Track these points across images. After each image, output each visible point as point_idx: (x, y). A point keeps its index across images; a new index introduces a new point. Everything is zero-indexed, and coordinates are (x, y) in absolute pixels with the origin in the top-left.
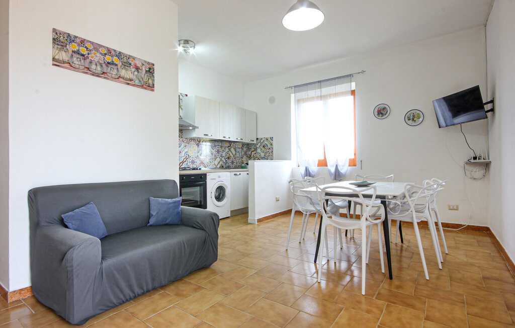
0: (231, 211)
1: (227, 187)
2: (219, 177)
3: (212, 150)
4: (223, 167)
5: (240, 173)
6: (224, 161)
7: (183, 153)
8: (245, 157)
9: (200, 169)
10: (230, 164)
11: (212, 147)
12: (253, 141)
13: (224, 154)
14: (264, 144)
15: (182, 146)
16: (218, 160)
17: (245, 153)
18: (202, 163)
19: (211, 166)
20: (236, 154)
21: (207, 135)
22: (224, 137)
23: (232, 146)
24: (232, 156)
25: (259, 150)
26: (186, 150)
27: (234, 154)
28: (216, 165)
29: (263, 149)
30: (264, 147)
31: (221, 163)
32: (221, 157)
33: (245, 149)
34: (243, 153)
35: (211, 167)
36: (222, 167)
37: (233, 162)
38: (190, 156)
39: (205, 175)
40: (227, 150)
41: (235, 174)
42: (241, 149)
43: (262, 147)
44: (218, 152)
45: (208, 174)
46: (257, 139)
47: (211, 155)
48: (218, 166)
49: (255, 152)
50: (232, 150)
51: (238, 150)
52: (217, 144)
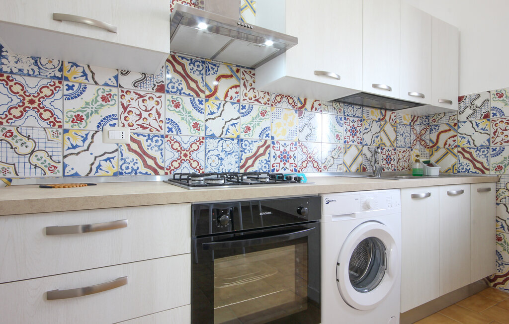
0: (402, 315)
1: (392, 240)
2: (367, 207)
3: (338, 127)
4: (364, 169)
5: (428, 190)
6: (369, 155)
7: (258, 130)
8: (418, 146)
9: (298, 180)
10: (382, 163)
11: (338, 121)
12: (451, 102)
13: (368, 138)
14: (485, 109)
15: (254, 113)
16: (353, 151)
17: (420, 138)
18: (310, 159)
19: (335, 166)
20: (396, 139)
21: (324, 74)
22: (375, 86)
23: (387, 118)
24: (388, 144)
25: (466, 128)
26: (265, 123)
27: (392, 139)
28: (348, 164)
29: (483, 124)
30: (487, 116)
31: (360, 159)
32: (360, 146)
33: (418, 128)
34: (413, 137)
35: (334, 169)
36: (362, 171)
37: (388, 160)
38: (276, 138)
39: (316, 201)
40: (376, 128)
41: (414, 197)
42: (408, 128)
43: (476, 119)
44: (354, 131)
45: (325, 199)
46: (460, 99)
47: (334, 140)
48: (354, 168)
49: (452, 133)
50: (388, 128)
51: (401, 129)
52: (350, 110)
